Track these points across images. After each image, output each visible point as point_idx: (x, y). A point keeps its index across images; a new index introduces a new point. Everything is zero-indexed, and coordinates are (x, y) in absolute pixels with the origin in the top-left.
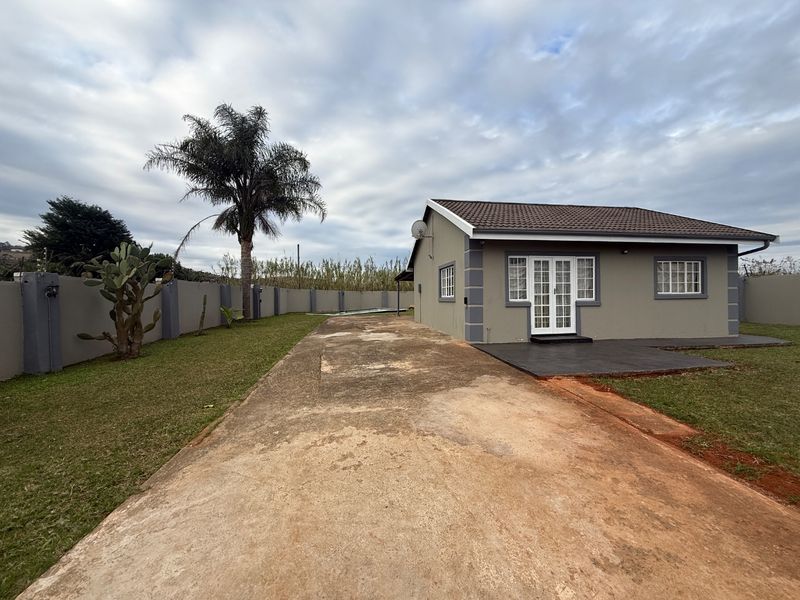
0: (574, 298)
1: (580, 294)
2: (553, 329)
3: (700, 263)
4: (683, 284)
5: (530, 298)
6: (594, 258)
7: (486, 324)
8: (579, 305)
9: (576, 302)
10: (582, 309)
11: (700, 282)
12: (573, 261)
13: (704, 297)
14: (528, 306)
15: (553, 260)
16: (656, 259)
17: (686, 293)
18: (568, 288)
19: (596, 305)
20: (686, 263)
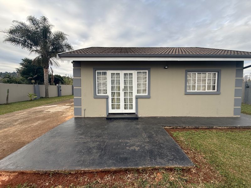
0: (135, 93)
1: (138, 91)
2: (122, 110)
3: (217, 73)
4: (205, 86)
5: (109, 94)
6: (147, 71)
7: (83, 107)
8: (137, 98)
9: (136, 96)
10: (139, 100)
11: (216, 85)
12: (134, 73)
13: (218, 93)
14: (107, 98)
15: (122, 73)
16: (187, 71)
17: (206, 91)
18: (131, 88)
19: (148, 97)
20: (207, 73)
